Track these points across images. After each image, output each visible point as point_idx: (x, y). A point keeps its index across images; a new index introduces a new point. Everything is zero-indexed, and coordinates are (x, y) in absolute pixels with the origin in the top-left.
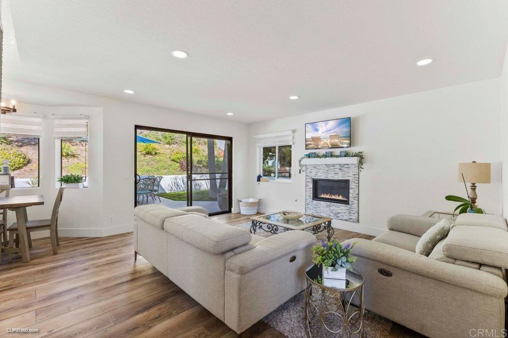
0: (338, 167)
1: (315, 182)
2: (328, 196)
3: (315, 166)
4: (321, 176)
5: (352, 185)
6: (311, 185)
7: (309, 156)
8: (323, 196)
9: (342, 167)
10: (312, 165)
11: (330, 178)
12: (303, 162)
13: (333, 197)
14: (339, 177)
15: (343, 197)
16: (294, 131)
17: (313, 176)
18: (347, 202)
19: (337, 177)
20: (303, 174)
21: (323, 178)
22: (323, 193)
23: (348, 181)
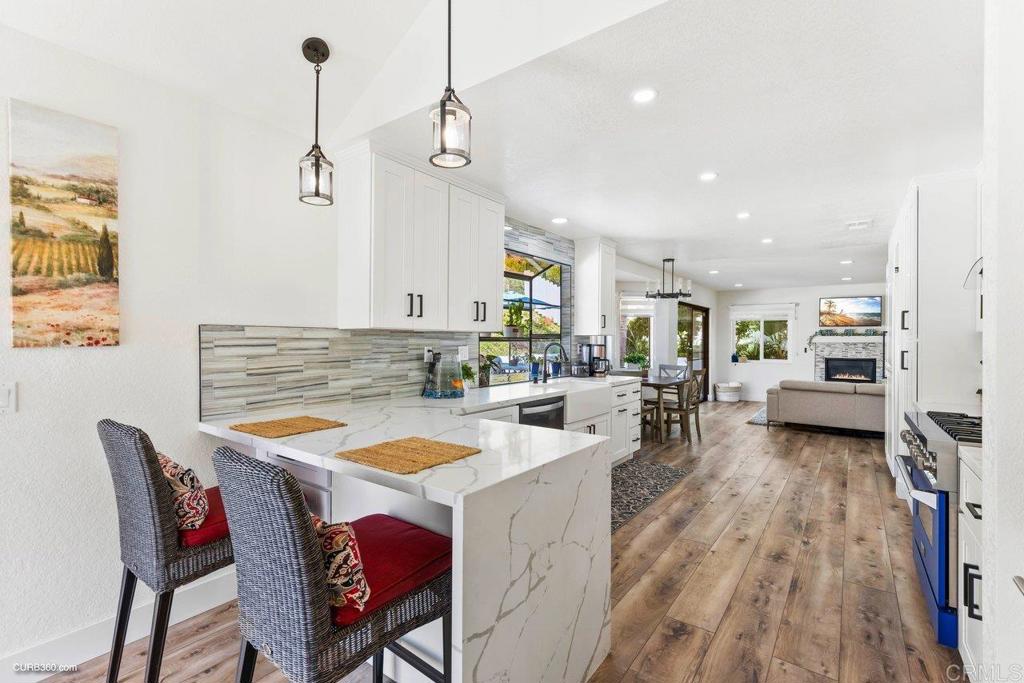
0: (861, 346)
1: (828, 361)
2: (846, 377)
3: (828, 345)
4: (838, 354)
5: (879, 364)
6: (823, 366)
7: (822, 333)
8: (838, 377)
9: (866, 346)
10: (824, 344)
11: (850, 356)
12: (814, 340)
13: (854, 378)
14: (863, 355)
15: (866, 376)
16: (797, 305)
17: (826, 354)
18: (873, 381)
19: (859, 356)
20: (811, 353)
21: (840, 357)
22: (839, 373)
23: (874, 361)
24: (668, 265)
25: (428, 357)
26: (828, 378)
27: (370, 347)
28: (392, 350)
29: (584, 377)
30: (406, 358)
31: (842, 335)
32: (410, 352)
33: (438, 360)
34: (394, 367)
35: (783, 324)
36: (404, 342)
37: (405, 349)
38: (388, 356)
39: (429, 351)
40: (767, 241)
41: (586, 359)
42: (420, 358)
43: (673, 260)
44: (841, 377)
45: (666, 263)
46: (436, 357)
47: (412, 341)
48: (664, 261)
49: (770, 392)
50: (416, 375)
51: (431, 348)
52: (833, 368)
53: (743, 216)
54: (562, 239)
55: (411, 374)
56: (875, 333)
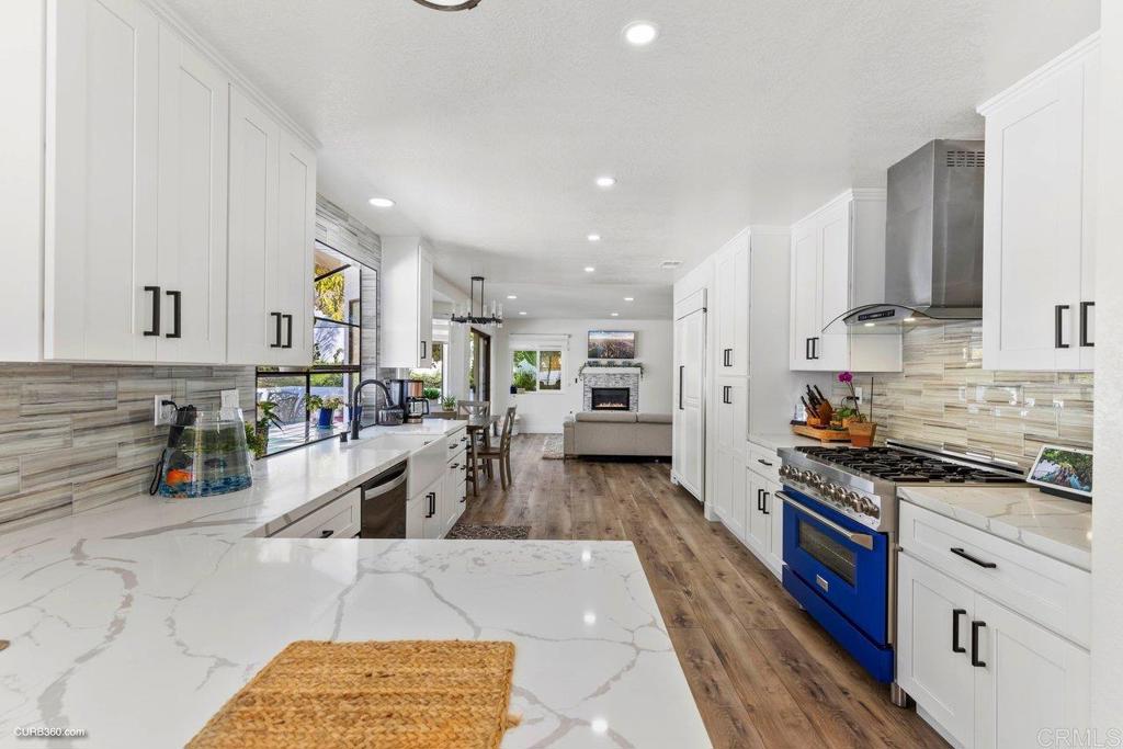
0: (619, 376)
1: (593, 390)
2: (608, 406)
3: (595, 376)
4: (602, 384)
5: (632, 393)
6: (590, 395)
7: (589, 365)
8: (601, 406)
9: (623, 376)
10: (591, 375)
11: (611, 386)
12: (585, 371)
13: (615, 406)
14: (620, 385)
16: (570, 336)
17: (592, 385)
18: (627, 409)
19: (617, 386)
20: (581, 383)
21: (603, 387)
22: (603, 402)
23: (628, 390)
24: (478, 284)
25: (163, 416)
26: (594, 408)
27: (14, 403)
28: (79, 405)
29: (398, 424)
30: (111, 421)
31: (606, 366)
32: (121, 408)
33: (190, 420)
34: (81, 443)
35: (557, 354)
36: (109, 387)
37: (106, 403)
38: (67, 419)
39: (164, 403)
40: (590, 269)
41: (396, 400)
42: (145, 418)
43: (482, 279)
44: (605, 406)
45: (474, 282)
46: (187, 414)
47: (124, 384)
48: (473, 278)
49: (566, 425)
50: (136, 454)
51: (168, 397)
52: (599, 397)
53: (594, 238)
54: (367, 231)
55: (123, 453)
56: (630, 365)
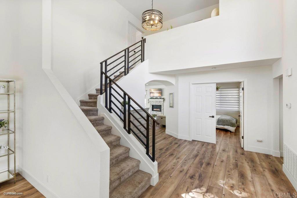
2: (156, 110)
5: (162, 106)
6: (152, 107)
7: (151, 98)
8: (154, 110)
9: (160, 102)
11: (157, 104)
12: (149, 100)
13: (157, 110)
14: (159, 104)
15: (160, 110)
16: (146, 91)
17: (152, 104)
20: (149, 103)
21: (155, 105)
23: (161, 105)
31: (155, 99)
56: (161, 98)
